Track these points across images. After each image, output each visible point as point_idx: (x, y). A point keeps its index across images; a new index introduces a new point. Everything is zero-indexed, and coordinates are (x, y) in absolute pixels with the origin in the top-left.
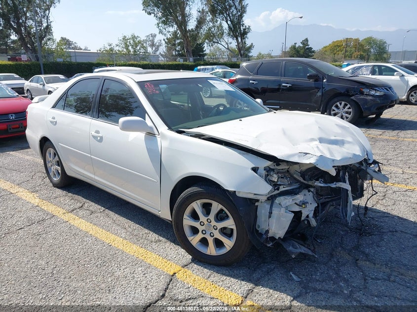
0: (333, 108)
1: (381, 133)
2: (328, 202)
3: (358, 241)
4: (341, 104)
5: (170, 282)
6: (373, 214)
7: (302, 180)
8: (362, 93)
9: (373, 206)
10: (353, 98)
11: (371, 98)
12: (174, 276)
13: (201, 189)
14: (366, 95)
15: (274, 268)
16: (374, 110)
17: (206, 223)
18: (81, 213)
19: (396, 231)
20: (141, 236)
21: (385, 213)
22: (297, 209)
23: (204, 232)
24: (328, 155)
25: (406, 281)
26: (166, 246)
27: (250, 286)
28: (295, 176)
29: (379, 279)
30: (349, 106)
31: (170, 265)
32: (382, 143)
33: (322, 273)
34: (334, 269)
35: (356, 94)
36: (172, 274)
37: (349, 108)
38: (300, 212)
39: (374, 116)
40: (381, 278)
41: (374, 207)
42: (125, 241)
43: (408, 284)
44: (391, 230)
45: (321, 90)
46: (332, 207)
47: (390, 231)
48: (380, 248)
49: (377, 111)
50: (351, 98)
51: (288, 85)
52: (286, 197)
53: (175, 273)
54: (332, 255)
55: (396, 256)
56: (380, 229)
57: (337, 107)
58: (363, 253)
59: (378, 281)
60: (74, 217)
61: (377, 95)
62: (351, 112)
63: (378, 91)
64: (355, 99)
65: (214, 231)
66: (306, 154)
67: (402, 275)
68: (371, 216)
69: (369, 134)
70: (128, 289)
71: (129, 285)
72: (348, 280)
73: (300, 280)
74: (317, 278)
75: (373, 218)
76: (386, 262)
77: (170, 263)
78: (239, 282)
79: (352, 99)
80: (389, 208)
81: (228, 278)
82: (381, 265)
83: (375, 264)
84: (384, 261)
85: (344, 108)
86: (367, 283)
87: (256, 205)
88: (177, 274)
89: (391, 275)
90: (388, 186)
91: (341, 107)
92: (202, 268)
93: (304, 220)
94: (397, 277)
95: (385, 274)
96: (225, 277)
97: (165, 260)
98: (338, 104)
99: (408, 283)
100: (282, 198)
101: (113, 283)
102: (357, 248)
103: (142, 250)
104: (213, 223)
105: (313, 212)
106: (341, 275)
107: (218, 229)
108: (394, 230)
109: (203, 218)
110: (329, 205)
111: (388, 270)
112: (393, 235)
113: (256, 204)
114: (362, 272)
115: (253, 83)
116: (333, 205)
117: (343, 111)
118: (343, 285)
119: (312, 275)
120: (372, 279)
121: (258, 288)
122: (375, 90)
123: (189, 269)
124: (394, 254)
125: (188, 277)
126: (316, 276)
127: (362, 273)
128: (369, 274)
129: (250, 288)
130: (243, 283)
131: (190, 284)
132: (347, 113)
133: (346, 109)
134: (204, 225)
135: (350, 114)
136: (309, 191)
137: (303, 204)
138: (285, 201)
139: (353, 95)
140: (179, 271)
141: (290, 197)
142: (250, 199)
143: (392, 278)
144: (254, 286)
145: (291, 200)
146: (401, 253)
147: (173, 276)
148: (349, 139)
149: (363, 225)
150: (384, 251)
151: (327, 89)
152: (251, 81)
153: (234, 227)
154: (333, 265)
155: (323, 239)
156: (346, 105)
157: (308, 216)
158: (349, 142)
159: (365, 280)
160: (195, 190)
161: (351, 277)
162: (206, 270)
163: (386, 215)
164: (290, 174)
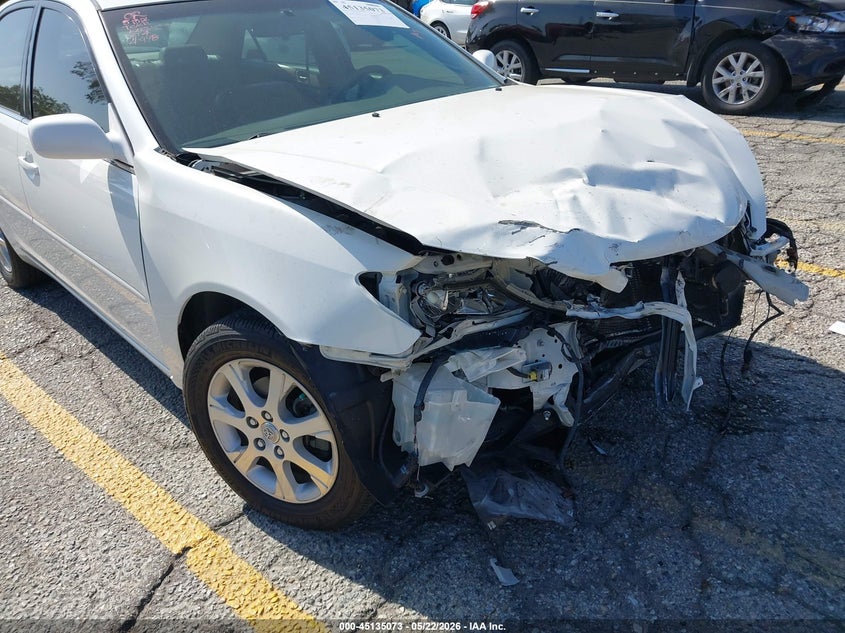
0: (719, 69)
1: (830, 130)
2: (632, 346)
3: (711, 450)
4: (737, 58)
5: (162, 579)
6: (769, 363)
7: (533, 299)
8: (792, 29)
9: (773, 339)
10: (768, 41)
11: (813, 40)
12: (182, 559)
13: (235, 333)
14: (804, 32)
15: (456, 539)
16: (820, 72)
17: (261, 420)
18: (35, 358)
19: (824, 419)
20: (145, 428)
21: (802, 359)
22: (515, 383)
23: (260, 444)
24: (602, 229)
25: (825, 596)
26: (195, 461)
27: (370, 601)
28: (510, 288)
29: (746, 586)
30: (757, 63)
31: (183, 522)
32: (829, 157)
33: (584, 559)
34: (622, 547)
35: (777, 32)
36: (175, 552)
37: (758, 69)
38: (526, 393)
39: (820, 87)
40: (752, 580)
41: (776, 344)
42: (102, 443)
43: (831, 608)
44: (810, 414)
45: (690, 24)
46: (640, 362)
47: (807, 419)
48: (767, 476)
49: (827, 75)
50: (764, 42)
51: (611, 16)
52: (479, 352)
53: (186, 549)
54: (626, 500)
55: (812, 504)
56: (780, 413)
57: (727, 66)
58: (716, 489)
59: (740, 593)
60: (15, 369)
61: (832, 33)
62: (760, 79)
63: (836, 20)
64: (772, 45)
65: (282, 443)
66: (525, 225)
67: (817, 570)
68: (762, 370)
69: (802, 134)
70: (44, 601)
71: (53, 587)
72: (654, 587)
73: (515, 581)
74: (568, 575)
75: (765, 376)
76: (777, 524)
77: (187, 517)
78: (347, 583)
79: (766, 46)
80: (816, 345)
81: (321, 569)
82: (760, 534)
83: (743, 530)
84: (771, 521)
85: (745, 68)
86: (709, 598)
87: (382, 380)
88: (189, 554)
89: (783, 570)
90: (825, 278)
91: (737, 66)
92: (263, 533)
93: (542, 410)
94: (801, 576)
95: (766, 566)
96: (312, 566)
97: (177, 506)
98: (731, 58)
99: (832, 601)
100: (467, 355)
101: (16, 578)
102: (701, 473)
103: (130, 473)
104: (279, 423)
105: (566, 390)
106: (638, 564)
107: (291, 440)
108: (818, 415)
109: (251, 409)
110: (632, 355)
111: (777, 553)
112: (812, 431)
113: (384, 378)
114: (701, 557)
115: (529, 14)
116: (643, 357)
117: (743, 76)
118: (635, 602)
119: (554, 566)
120: (726, 582)
121: (391, 605)
122: (829, 18)
123: (226, 537)
124: (804, 496)
125: (216, 561)
126: (566, 567)
127: (698, 562)
128: (720, 564)
129: (368, 606)
130: (357, 587)
131: (213, 587)
132: (751, 81)
133: (749, 72)
134: (257, 426)
135: (758, 85)
136: (552, 332)
137: (533, 369)
138: (476, 365)
139: (769, 35)
140: (202, 540)
141: (489, 354)
142: (365, 368)
143: (786, 583)
144: (383, 600)
145: (493, 362)
146: (826, 493)
147: (179, 556)
148: (696, 168)
149: (734, 398)
150: (778, 486)
151: (708, 19)
152: (523, 9)
153: (329, 437)
154: (621, 531)
155: (613, 444)
156: (749, 61)
157: (551, 400)
158: (692, 179)
159: (705, 585)
160: (221, 333)
161: (665, 574)
162: (271, 539)
163: (804, 366)
164: (494, 284)
